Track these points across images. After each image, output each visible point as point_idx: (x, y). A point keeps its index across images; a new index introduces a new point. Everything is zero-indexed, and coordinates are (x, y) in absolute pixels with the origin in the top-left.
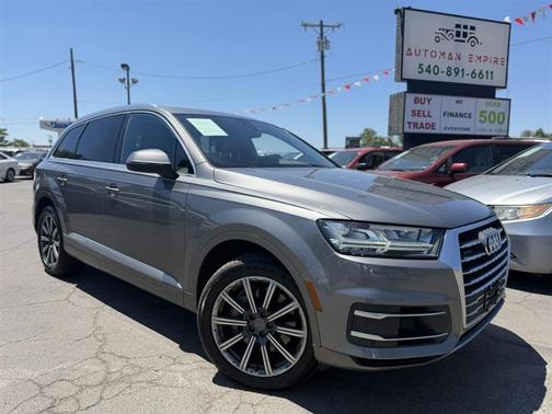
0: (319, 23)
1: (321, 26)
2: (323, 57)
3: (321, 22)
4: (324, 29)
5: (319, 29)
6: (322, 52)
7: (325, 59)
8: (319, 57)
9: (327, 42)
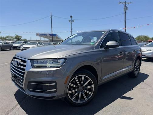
0: (124, 2)
1: (125, 3)
2: (125, 12)
3: (125, 2)
4: (126, 4)
5: (124, 4)
6: (125, 11)
7: (126, 13)
8: (124, 13)
9: (127, 8)
